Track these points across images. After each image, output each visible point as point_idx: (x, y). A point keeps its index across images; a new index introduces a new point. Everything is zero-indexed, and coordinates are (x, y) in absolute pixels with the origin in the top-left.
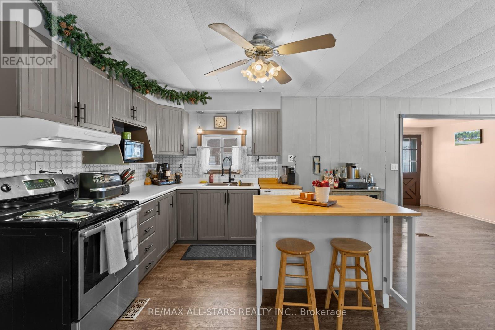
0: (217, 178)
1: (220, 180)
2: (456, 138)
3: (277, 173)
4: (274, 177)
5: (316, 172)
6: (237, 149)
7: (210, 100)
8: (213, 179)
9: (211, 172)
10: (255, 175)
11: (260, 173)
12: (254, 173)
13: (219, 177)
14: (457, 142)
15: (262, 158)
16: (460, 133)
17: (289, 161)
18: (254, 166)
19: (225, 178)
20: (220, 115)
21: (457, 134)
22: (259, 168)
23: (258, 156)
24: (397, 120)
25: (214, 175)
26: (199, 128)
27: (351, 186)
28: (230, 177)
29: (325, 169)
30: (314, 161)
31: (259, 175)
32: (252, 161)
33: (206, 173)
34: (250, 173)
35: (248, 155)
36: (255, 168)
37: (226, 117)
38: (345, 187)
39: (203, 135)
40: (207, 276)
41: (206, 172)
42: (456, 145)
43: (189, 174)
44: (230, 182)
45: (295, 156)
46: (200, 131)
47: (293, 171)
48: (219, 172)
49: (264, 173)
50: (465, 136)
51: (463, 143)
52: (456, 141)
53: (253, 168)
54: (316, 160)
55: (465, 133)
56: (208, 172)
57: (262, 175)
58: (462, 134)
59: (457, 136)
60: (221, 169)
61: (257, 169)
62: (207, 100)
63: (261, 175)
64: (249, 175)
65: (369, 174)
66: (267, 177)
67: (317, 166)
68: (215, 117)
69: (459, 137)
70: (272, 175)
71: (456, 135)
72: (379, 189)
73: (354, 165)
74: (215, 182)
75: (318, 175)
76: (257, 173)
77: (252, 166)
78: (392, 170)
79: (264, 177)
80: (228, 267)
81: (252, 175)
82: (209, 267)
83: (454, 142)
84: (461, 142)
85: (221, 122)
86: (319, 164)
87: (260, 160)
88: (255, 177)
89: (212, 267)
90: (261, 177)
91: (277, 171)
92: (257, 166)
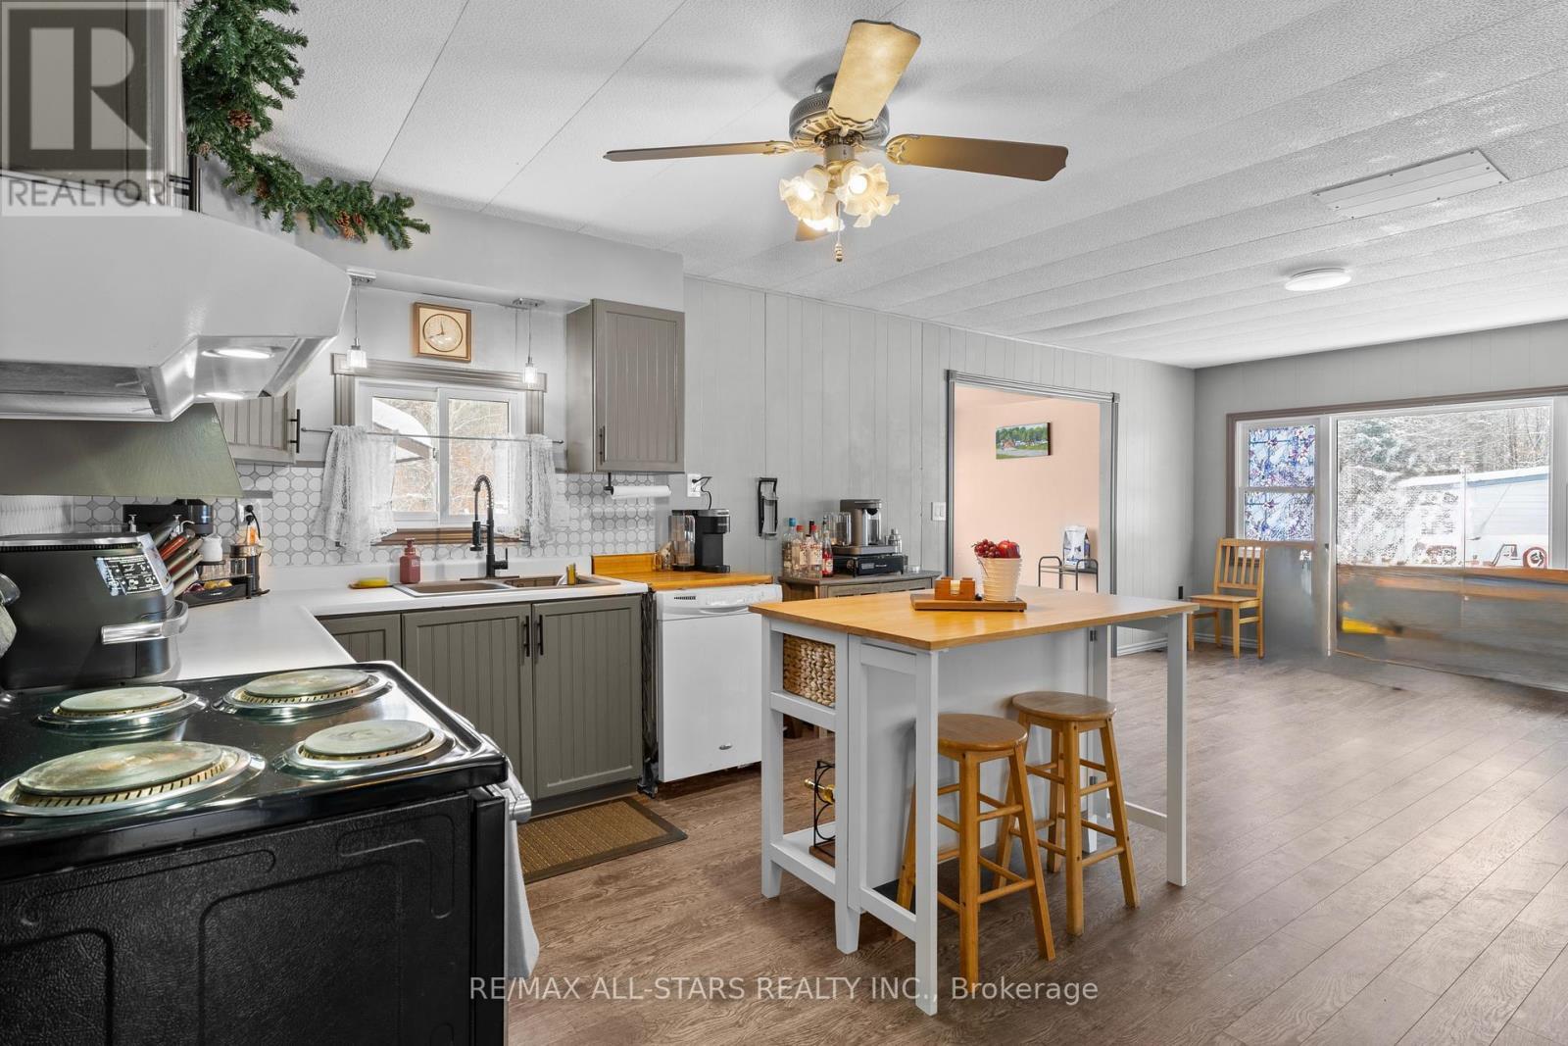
0: (428, 563)
1: (441, 569)
2: (998, 441)
3: (652, 537)
4: (642, 550)
5: (767, 528)
6: (511, 446)
7: (423, 234)
8: (418, 569)
9: (407, 540)
10: (580, 544)
11: (598, 536)
12: (574, 538)
13: (435, 558)
14: (1000, 451)
15: (626, 483)
16: (1007, 429)
17: (690, 494)
18: (575, 512)
19: (465, 562)
20: (446, 303)
21: (1000, 430)
22: (593, 518)
23: (610, 475)
24: (943, 384)
25: (418, 550)
26: (355, 347)
27: (871, 566)
28: (490, 556)
29: (791, 519)
30: (759, 493)
31: (592, 544)
32: (568, 495)
33: (379, 544)
34: (562, 538)
35: (558, 470)
36: (580, 519)
37: (468, 313)
38: (856, 572)
39: (357, 380)
40: (586, 936)
41: (378, 538)
42: (999, 457)
43: (290, 552)
44: (490, 574)
45: (709, 478)
46: (357, 361)
47: (722, 527)
48: (434, 536)
49: (609, 535)
50: (1017, 438)
51: (1014, 454)
52: (998, 447)
53: (571, 519)
54: (767, 491)
55: (1017, 429)
56: (387, 541)
57: (604, 544)
58: (1011, 432)
59: (1001, 436)
60: (471, 526)
61: (587, 524)
62: (410, 232)
63: (601, 543)
64: (556, 545)
65: (892, 531)
66: (621, 551)
67: (767, 509)
68: (416, 307)
69: (1003, 438)
70: (637, 542)
71: (998, 434)
72: (921, 571)
73: (872, 507)
74: (426, 578)
75: (771, 538)
76: (586, 537)
77: (566, 511)
78: (934, 518)
79: (610, 551)
80: (622, 883)
81: (568, 544)
82: (555, 906)
83: (993, 450)
84: (1008, 450)
85: (444, 334)
86: (774, 503)
87: (620, 491)
88: (580, 554)
89: (566, 902)
90: (598, 551)
91: (653, 527)
92: (585, 510)
